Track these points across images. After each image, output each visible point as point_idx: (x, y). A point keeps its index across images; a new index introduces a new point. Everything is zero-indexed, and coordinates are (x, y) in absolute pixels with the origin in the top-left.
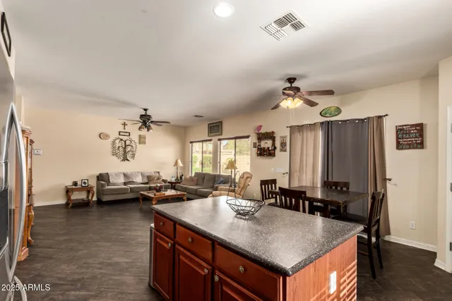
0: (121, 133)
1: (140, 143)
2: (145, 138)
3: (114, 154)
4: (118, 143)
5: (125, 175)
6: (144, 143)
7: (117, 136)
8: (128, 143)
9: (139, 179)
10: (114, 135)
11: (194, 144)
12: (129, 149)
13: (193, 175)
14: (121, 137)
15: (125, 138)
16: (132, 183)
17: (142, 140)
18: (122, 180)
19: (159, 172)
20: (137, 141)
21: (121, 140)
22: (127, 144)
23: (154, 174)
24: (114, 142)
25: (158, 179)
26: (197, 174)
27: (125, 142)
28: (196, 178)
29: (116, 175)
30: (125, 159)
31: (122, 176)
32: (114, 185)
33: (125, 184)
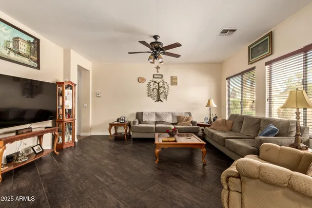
0: (155, 76)
1: (172, 85)
2: (176, 79)
3: (150, 95)
4: (152, 86)
5: (157, 115)
6: (176, 84)
7: (152, 79)
8: (161, 84)
9: (169, 119)
10: (149, 78)
11: (231, 80)
12: (162, 90)
13: (227, 118)
14: (155, 80)
15: (158, 80)
16: (162, 122)
17: (174, 81)
18: (153, 119)
19: (190, 113)
20: (169, 82)
21: (155, 82)
22: (160, 86)
23: (184, 115)
24: (149, 85)
25: (187, 120)
26: (233, 117)
27: (158, 84)
28: (231, 122)
29: (149, 114)
30: (159, 100)
31: (154, 115)
32: (146, 123)
33: (156, 123)
